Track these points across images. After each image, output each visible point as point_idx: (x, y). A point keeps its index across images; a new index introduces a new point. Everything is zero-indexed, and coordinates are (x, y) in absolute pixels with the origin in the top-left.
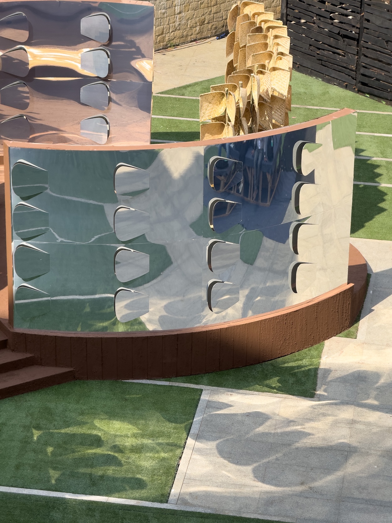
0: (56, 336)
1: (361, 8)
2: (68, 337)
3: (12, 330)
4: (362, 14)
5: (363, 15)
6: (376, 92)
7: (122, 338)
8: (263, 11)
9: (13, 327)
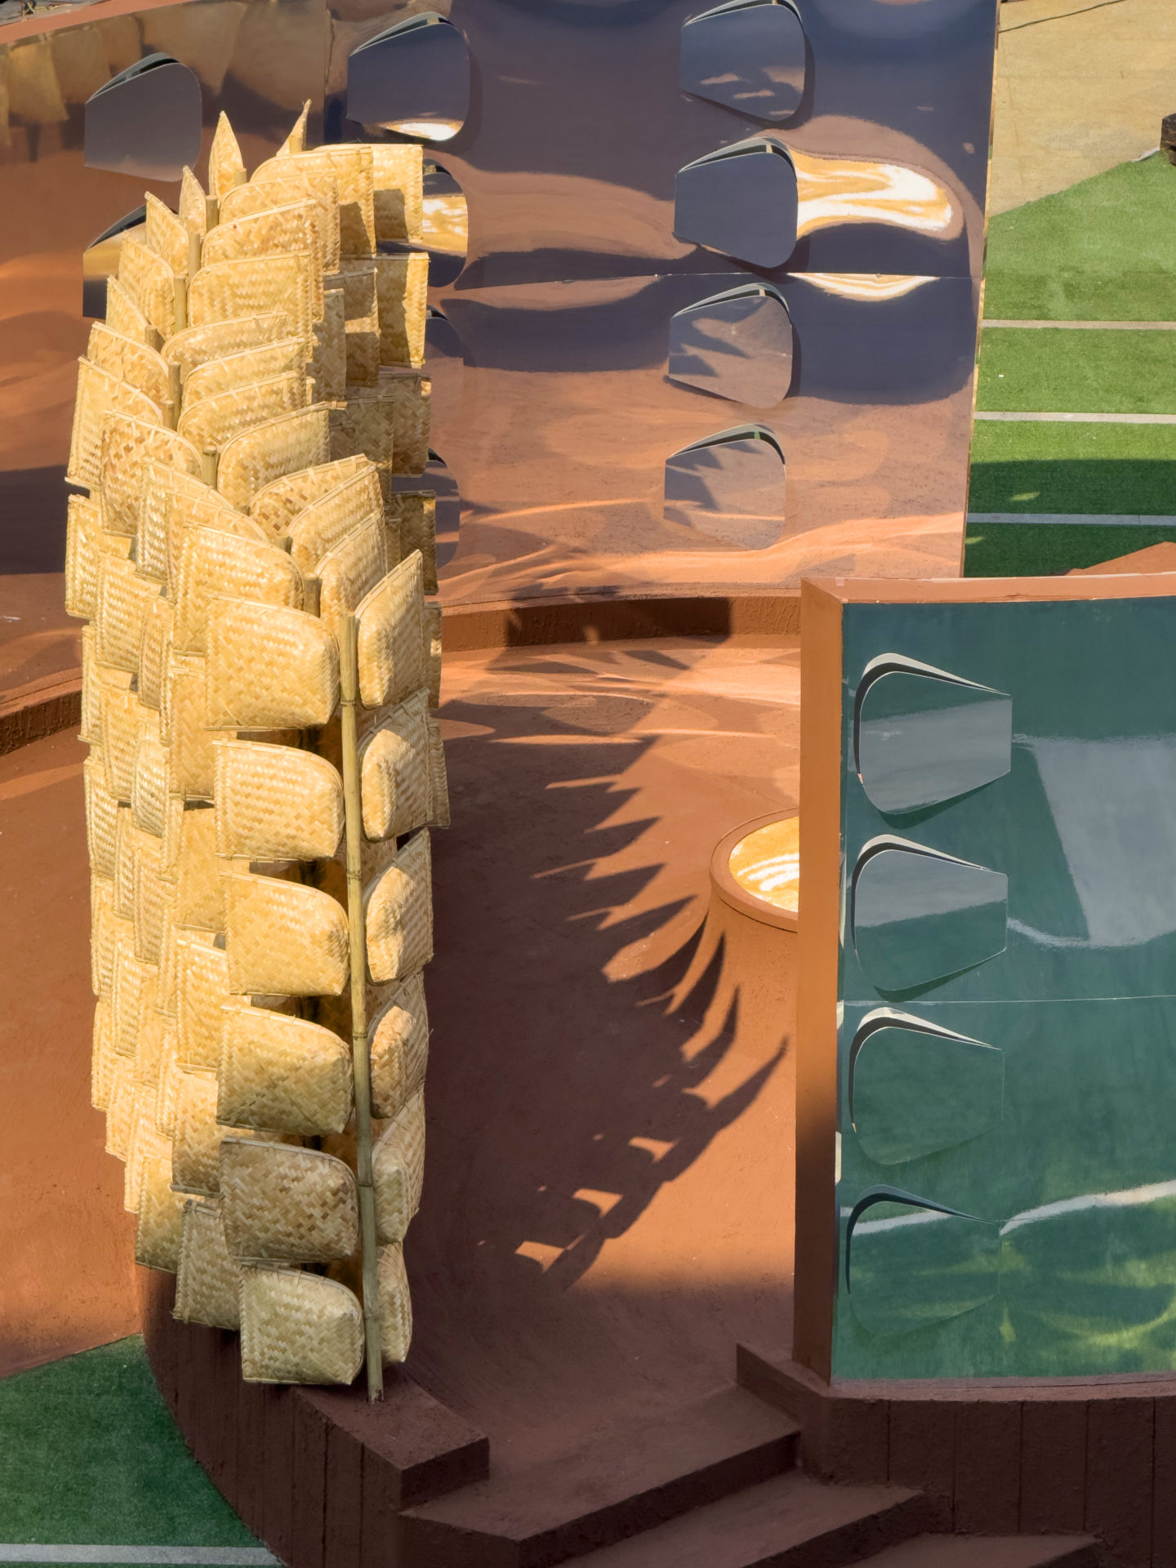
3: (826, 1393)
9: (826, 1377)
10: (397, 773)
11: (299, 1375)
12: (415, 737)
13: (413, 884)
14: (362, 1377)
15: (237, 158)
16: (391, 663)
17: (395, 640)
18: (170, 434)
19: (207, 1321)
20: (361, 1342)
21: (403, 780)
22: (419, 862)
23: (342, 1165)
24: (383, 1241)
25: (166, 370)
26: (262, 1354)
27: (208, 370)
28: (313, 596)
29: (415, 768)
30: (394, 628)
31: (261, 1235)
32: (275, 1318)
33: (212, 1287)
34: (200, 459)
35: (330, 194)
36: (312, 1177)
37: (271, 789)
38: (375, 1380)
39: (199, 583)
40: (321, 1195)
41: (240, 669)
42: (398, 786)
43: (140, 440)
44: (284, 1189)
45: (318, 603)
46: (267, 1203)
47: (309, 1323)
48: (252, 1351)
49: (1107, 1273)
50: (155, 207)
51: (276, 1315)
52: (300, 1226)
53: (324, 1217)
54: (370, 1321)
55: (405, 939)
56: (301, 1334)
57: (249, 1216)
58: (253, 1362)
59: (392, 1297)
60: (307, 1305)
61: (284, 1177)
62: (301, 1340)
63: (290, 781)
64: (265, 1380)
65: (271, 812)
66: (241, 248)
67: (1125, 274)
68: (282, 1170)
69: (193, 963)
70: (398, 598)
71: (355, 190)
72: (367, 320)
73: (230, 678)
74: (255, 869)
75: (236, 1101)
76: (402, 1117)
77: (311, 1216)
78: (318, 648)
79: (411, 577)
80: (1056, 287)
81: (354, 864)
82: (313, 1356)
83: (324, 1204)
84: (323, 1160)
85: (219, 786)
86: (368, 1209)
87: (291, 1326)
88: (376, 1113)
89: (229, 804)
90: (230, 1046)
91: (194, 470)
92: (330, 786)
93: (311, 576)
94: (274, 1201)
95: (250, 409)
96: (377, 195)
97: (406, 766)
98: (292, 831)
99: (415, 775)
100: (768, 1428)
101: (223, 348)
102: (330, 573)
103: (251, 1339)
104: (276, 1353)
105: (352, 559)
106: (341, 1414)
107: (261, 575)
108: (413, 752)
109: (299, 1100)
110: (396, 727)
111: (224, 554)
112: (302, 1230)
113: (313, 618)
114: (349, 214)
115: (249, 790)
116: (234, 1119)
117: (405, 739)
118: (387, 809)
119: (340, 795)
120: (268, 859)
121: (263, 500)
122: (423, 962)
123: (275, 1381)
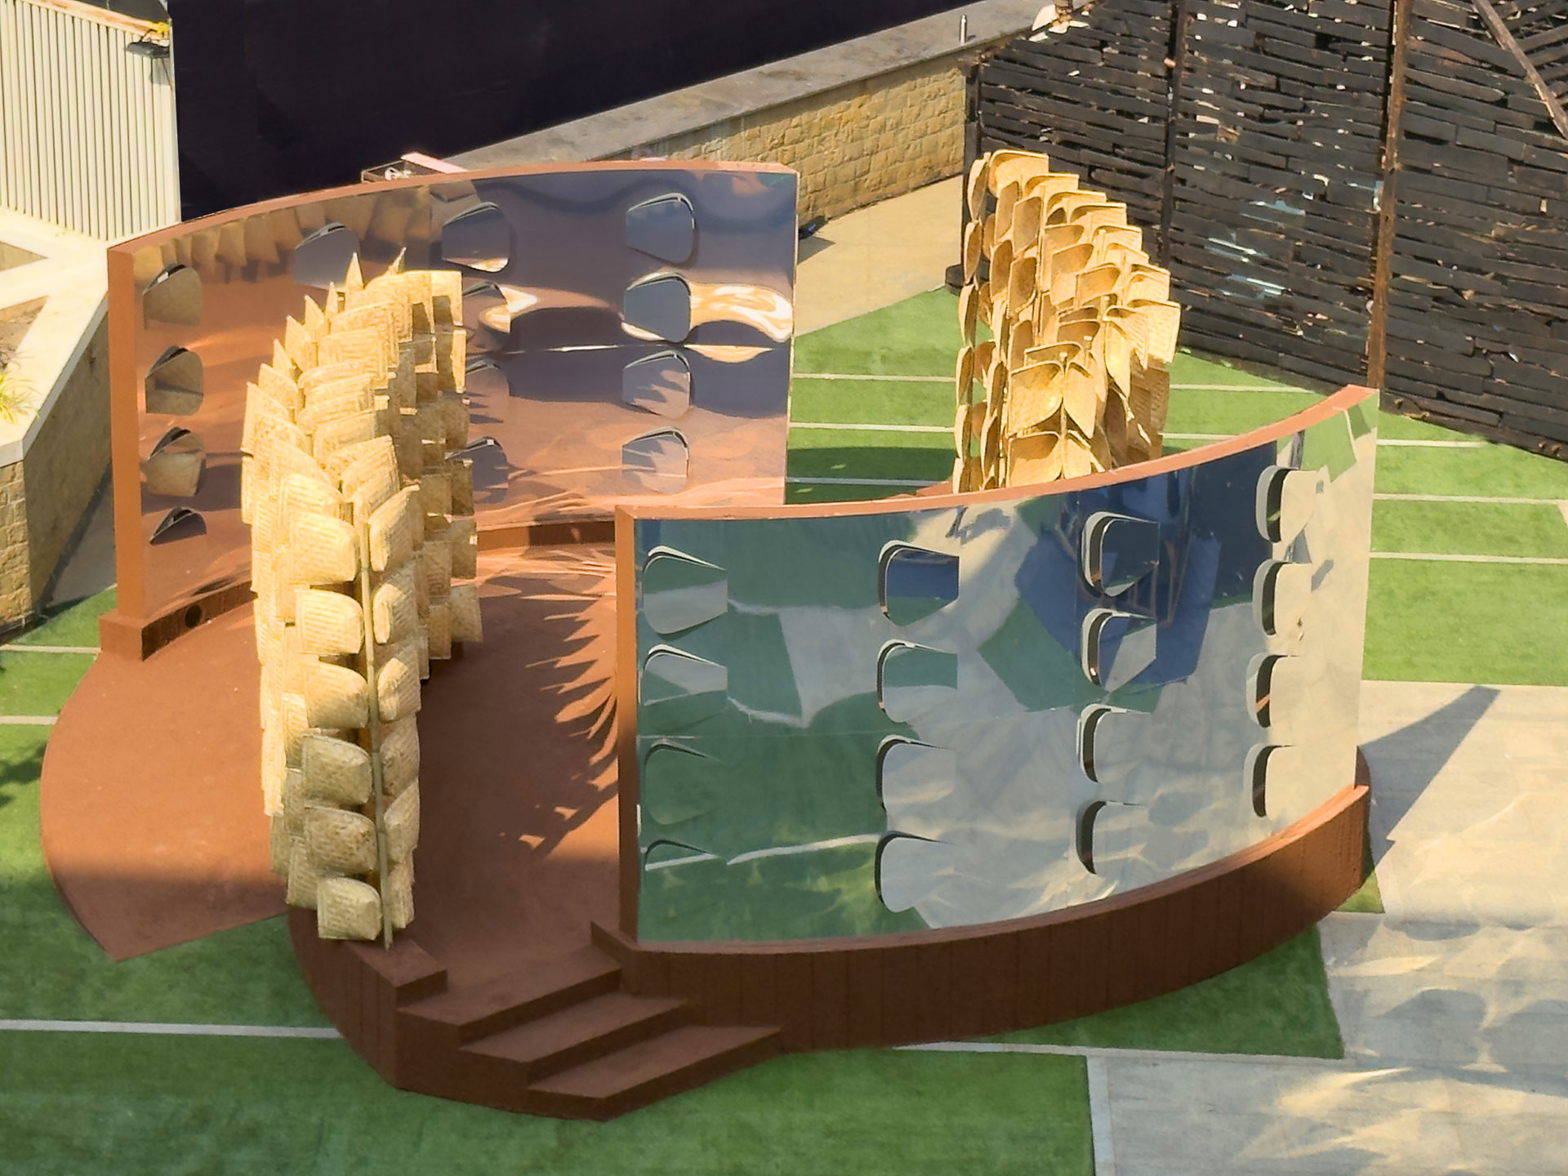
0: (741, 955)
1: (1165, 155)
2: (769, 956)
3: (632, 947)
4: (1169, 169)
5: (1172, 171)
6: (1207, 340)
7: (895, 949)
8: (1047, 174)
9: (635, 939)
10: (394, 608)
11: (348, 935)
12: (406, 589)
13: (406, 668)
14: (381, 936)
15: (359, 278)
16: (388, 548)
17: (391, 536)
18: (290, 425)
19: (304, 905)
20: (380, 917)
21: (398, 612)
22: (411, 656)
23: (367, 820)
24: (392, 864)
25: (297, 391)
26: (329, 923)
27: (321, 390)
28: (350, 511)
29: (405, 606)
30: (390, 529)
31: (325, 858)
32: (335, 904)
33: (305, 887)
34: (304, 437)
35: (406, 298)
36: (351, 827)
37: (326, 616)
38: (388, 937)
39: (289, 504)
40: (355, 837)
41: (307, 551)
42: (394, 615)
43: (273, 428)
44: (337, 833)
45: (352, 516)
46: (328, 841)
47: (351, 906)
48: (323, 920)
49: (808, 884)
50: (310, 304)
51: (335, 901)
52: (346, 853)
53: (358, 848)
54: (384, 905)
55: (400, 699)
56: (348, 912)
57: (319, 848)
58: (324, 927)
59: (397, 893)
60: (350, 896)
61: (336, 827)
62: (348, 915)
63: (334, 612)
64: (332, 937)
65: (325, 628)
66: (352, 325)
67: (915, 351)
68: (336, 823)
69: (292, 711)
70: (395, 513)
71: (423, 296)
72: (429, 365)
73: (301, 555)
74: (321, 659)
75: (310, 786)
76: (404, 794)
77: (351, 848)
78: (347, 539)
79: (403, 502)
80: (877, 357)
81: (370, 657)
82: (354, 925)
83: (358, 842)
84: (358, 818)
85: (298, 615)
86: (382, 845)
87: (343, 908)
88: (385, 792)
89: (303, 624)
90: (307, 755)
91: (300, 445)
92: (354, 614)
93: (349, 501)
94: (332, 839)
95: (337, 412)
96: (434, 299)
97: (400, 604)
98: (335, 639)
99: (406, 609)
100: (601, 967)
101: (332, 379)
102: (358, 500)
103: (323, 915)
104: (336, 923)
105: (374, 492)
106: (370, 958)
107: (320, 500)
108: (405, 597)
109: (343, 786)
110: (394, 583)
111: (303, 488)
112: (347, 856)
113: (349, 525)
114: (417, 311)
115: (313, 616)
116: (310, 795)
117: (400, 589)
118: (388, 627)
119: (361, 619)
120: (325, 654)
121: (332, 460)
122: (415, 711)
123: (335, 938)
